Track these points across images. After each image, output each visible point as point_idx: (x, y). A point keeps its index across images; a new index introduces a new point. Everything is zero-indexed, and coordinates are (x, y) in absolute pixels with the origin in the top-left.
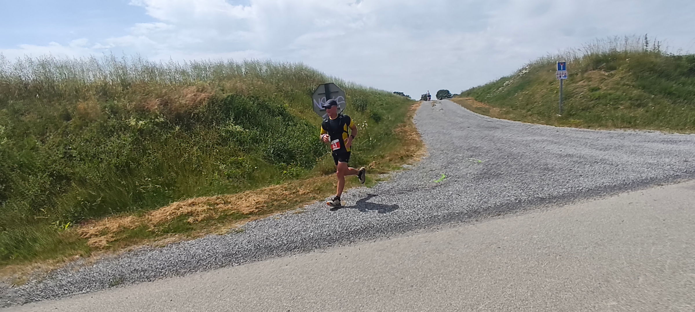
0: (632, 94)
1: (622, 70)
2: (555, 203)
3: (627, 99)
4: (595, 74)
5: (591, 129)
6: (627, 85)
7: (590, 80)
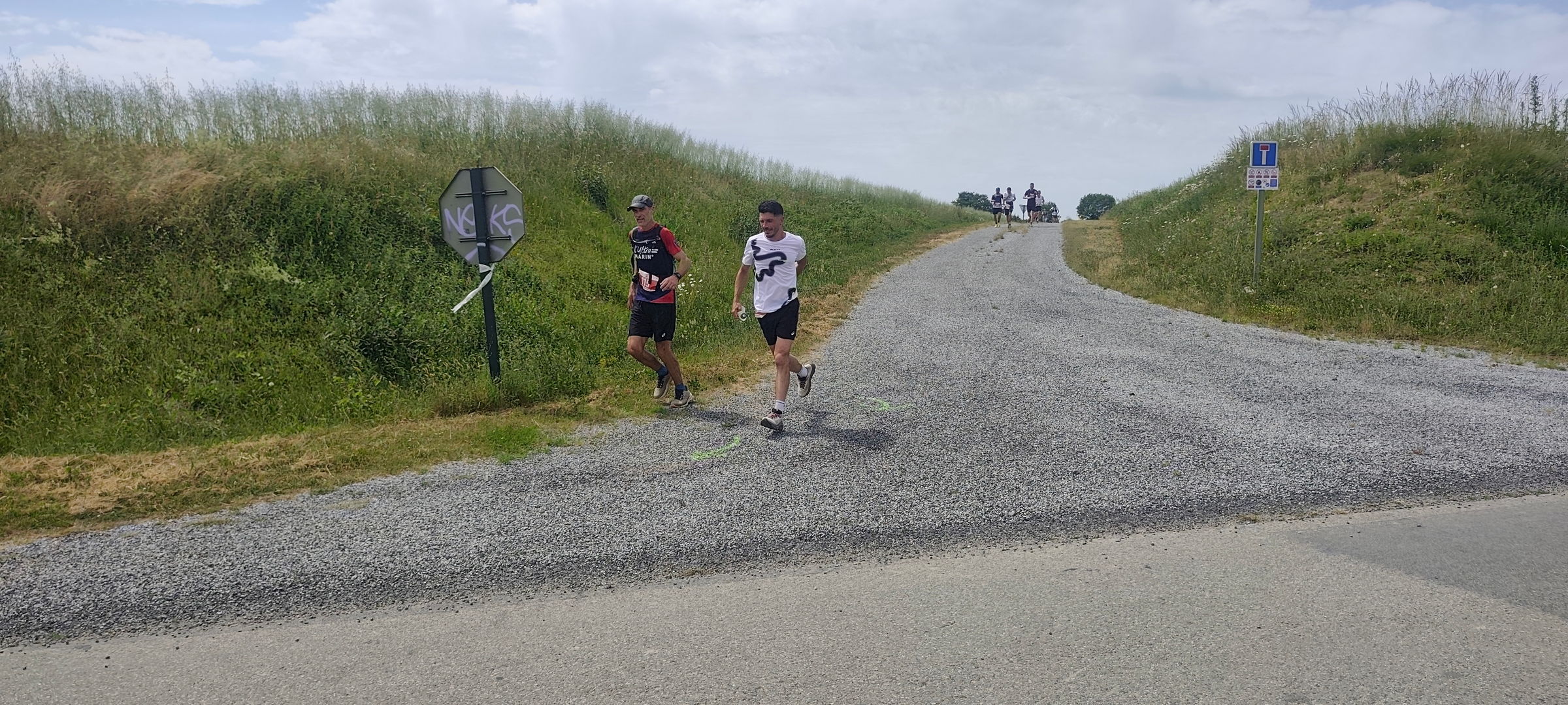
0: (1453, 244)
1: (1446, 174)
2: (889, 549)
3: (1439, 256)
4: (1374, 182)
5: (1312, 336)
6: (1449, 216)
7: (1358, 195)
